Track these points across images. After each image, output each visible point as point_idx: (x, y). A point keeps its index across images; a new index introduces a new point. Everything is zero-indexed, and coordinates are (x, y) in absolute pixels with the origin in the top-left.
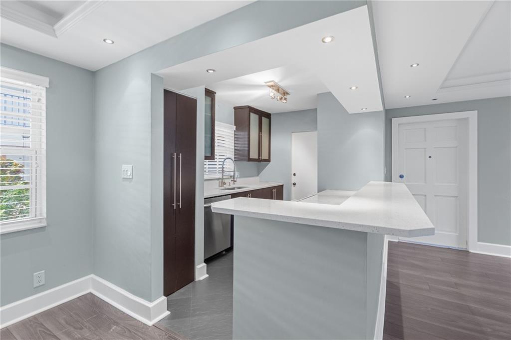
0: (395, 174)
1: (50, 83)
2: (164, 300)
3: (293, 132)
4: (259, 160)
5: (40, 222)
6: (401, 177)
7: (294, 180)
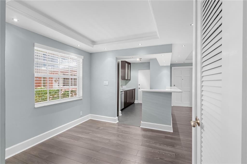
0: (173, 85)
1: (84, 58)
2: (117, 118)
3: (139, 70)
4: (127, 80)
5: (79, 98)
6: (174, 85)
7: (139, 87)
